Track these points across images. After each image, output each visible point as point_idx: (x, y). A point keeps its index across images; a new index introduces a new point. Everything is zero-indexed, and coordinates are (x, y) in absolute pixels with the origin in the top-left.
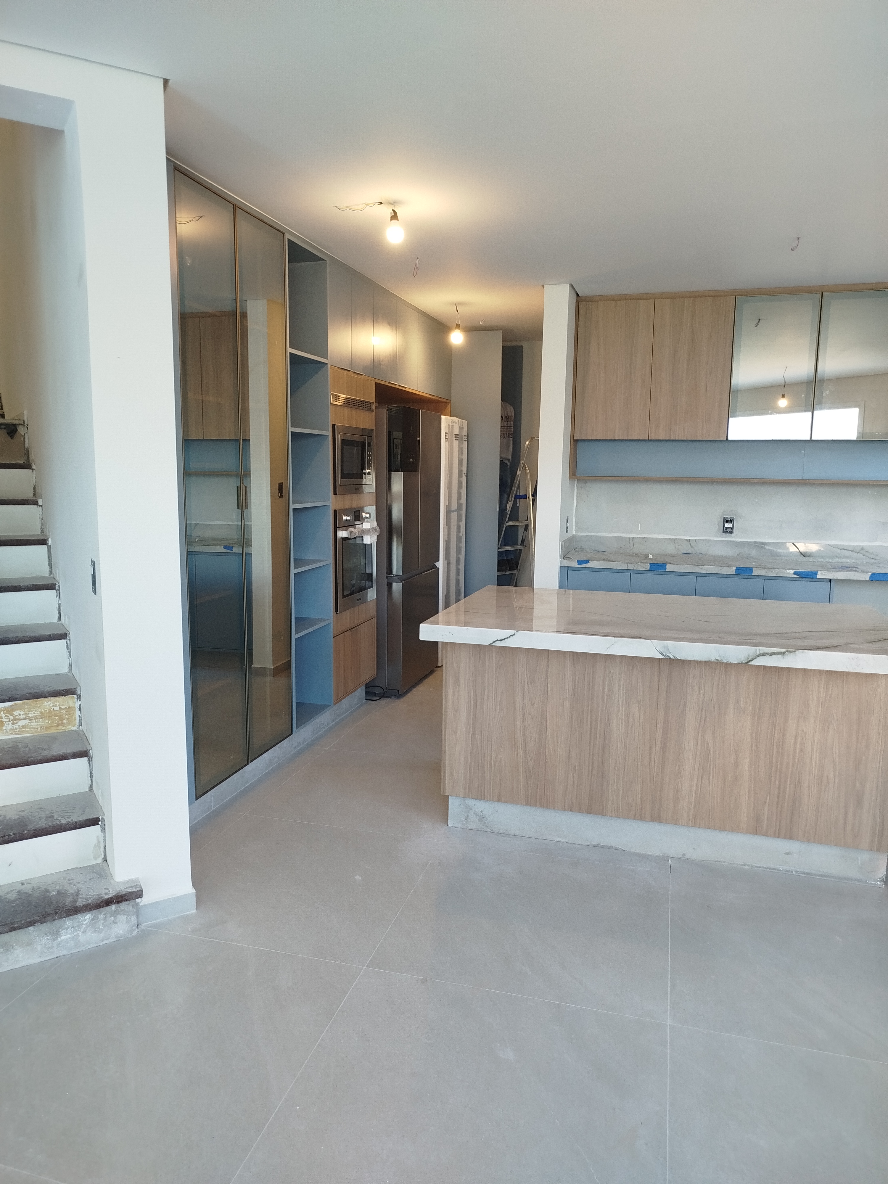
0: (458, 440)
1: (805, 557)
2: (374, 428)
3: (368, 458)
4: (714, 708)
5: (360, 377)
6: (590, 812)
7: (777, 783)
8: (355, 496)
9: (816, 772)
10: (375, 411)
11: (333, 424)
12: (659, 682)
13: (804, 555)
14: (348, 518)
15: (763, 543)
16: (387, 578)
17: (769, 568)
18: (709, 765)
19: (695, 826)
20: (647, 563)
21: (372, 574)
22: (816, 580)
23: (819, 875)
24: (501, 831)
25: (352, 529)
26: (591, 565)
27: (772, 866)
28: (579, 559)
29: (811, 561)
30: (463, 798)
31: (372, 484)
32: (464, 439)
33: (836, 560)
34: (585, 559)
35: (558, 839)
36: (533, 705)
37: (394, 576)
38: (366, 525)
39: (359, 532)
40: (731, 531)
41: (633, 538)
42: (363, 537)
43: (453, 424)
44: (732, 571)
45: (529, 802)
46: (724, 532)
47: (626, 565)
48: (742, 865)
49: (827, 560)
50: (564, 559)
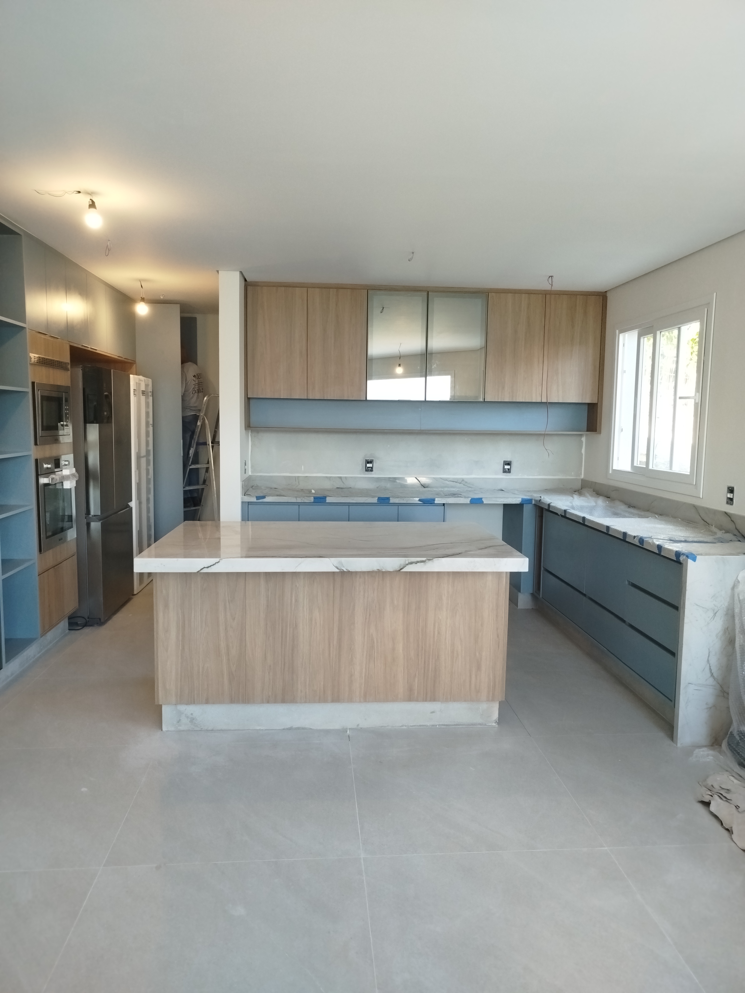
0: (144, 395)
1: (424, 487)
2: (69, 385)
3: (66, 411)
4: (376, 607)
5: (56, 340)
6: (283, 701)
7: (423, 660)
8: (55, 446)
9: (449, 648)
10: (70, 370)
11: (32, 382)
12: (334, 591)
13: (424, 486)
14: (49, 466)
15: (395, 479)
16: (86, 518)
17: (401, 497)
18: (374, 652)
19: (365, 701)
20: (311, 497)
21: (72, 516)
22: (433, 504)
23: (454, 725)
24: (210, 728)
25: (53, 476)
26: (268, 499)
27: (422, 724)
28: (257, 496)
29: (429, 491)
30: (175, 705)
31: (69, 435)
32: (150, 395)
33: (446, 489)
34: (262, 495)
35: (258, 728)
36: (234, 619)
37: (92, 517)
38: (66, 472)
39: (60, 478)
40: (371, 469)
41: (298, 477)
42: (63, 482)
43: (140, 382)
44: (375, 500)
45: (233, 700)
46: (366, 470)
47: (295, 498)
48: (401, 726)
49: (440, 489)
50: (245, 495)
